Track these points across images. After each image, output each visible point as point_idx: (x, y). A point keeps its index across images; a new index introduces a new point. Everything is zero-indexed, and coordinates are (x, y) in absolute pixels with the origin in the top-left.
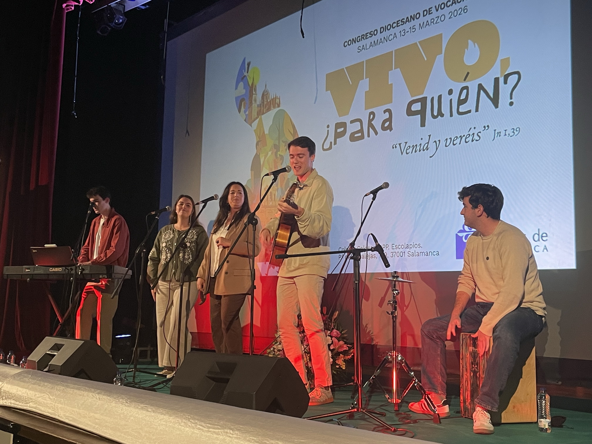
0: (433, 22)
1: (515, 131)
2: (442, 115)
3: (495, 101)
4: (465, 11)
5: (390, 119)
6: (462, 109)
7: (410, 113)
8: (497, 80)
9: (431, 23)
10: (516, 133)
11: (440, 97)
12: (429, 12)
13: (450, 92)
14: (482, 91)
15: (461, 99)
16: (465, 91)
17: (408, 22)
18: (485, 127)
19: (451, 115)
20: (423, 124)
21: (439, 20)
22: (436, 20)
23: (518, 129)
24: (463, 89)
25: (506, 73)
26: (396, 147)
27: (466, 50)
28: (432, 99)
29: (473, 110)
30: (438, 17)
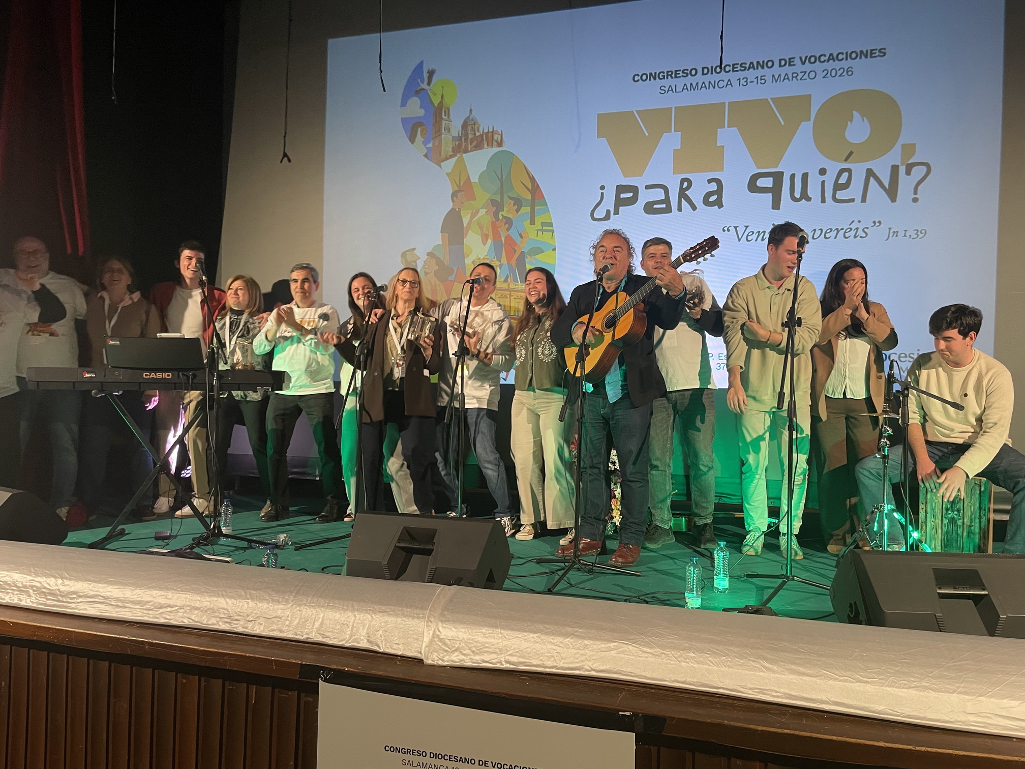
0: (796, 77)
1: (919, 233)
2: (809, 199)
3: (892, 192)
4: (850, 73)
5: (719, 192)
6: (840, 195)
7: (753, 187)
8: (895, 169)
9: (793, 77)
10: (921, 235)
11: (805, 177)
12: (790, 62)
13: (823, 172)
14: (872, 179)
15: (839, 182)
16: (846, 175)
17: (751, 70)
18: (874, 222)
19: (823, 201)
20: (776, 205)
21: (806, 76)
22: (801, 75)
23: (923, 231)
24: (842, 171)
25: (909, 162)
26: (728, 230)
27: (849, 123)
28: (793, 177)
29: (858, 199)
30: (806, 72)
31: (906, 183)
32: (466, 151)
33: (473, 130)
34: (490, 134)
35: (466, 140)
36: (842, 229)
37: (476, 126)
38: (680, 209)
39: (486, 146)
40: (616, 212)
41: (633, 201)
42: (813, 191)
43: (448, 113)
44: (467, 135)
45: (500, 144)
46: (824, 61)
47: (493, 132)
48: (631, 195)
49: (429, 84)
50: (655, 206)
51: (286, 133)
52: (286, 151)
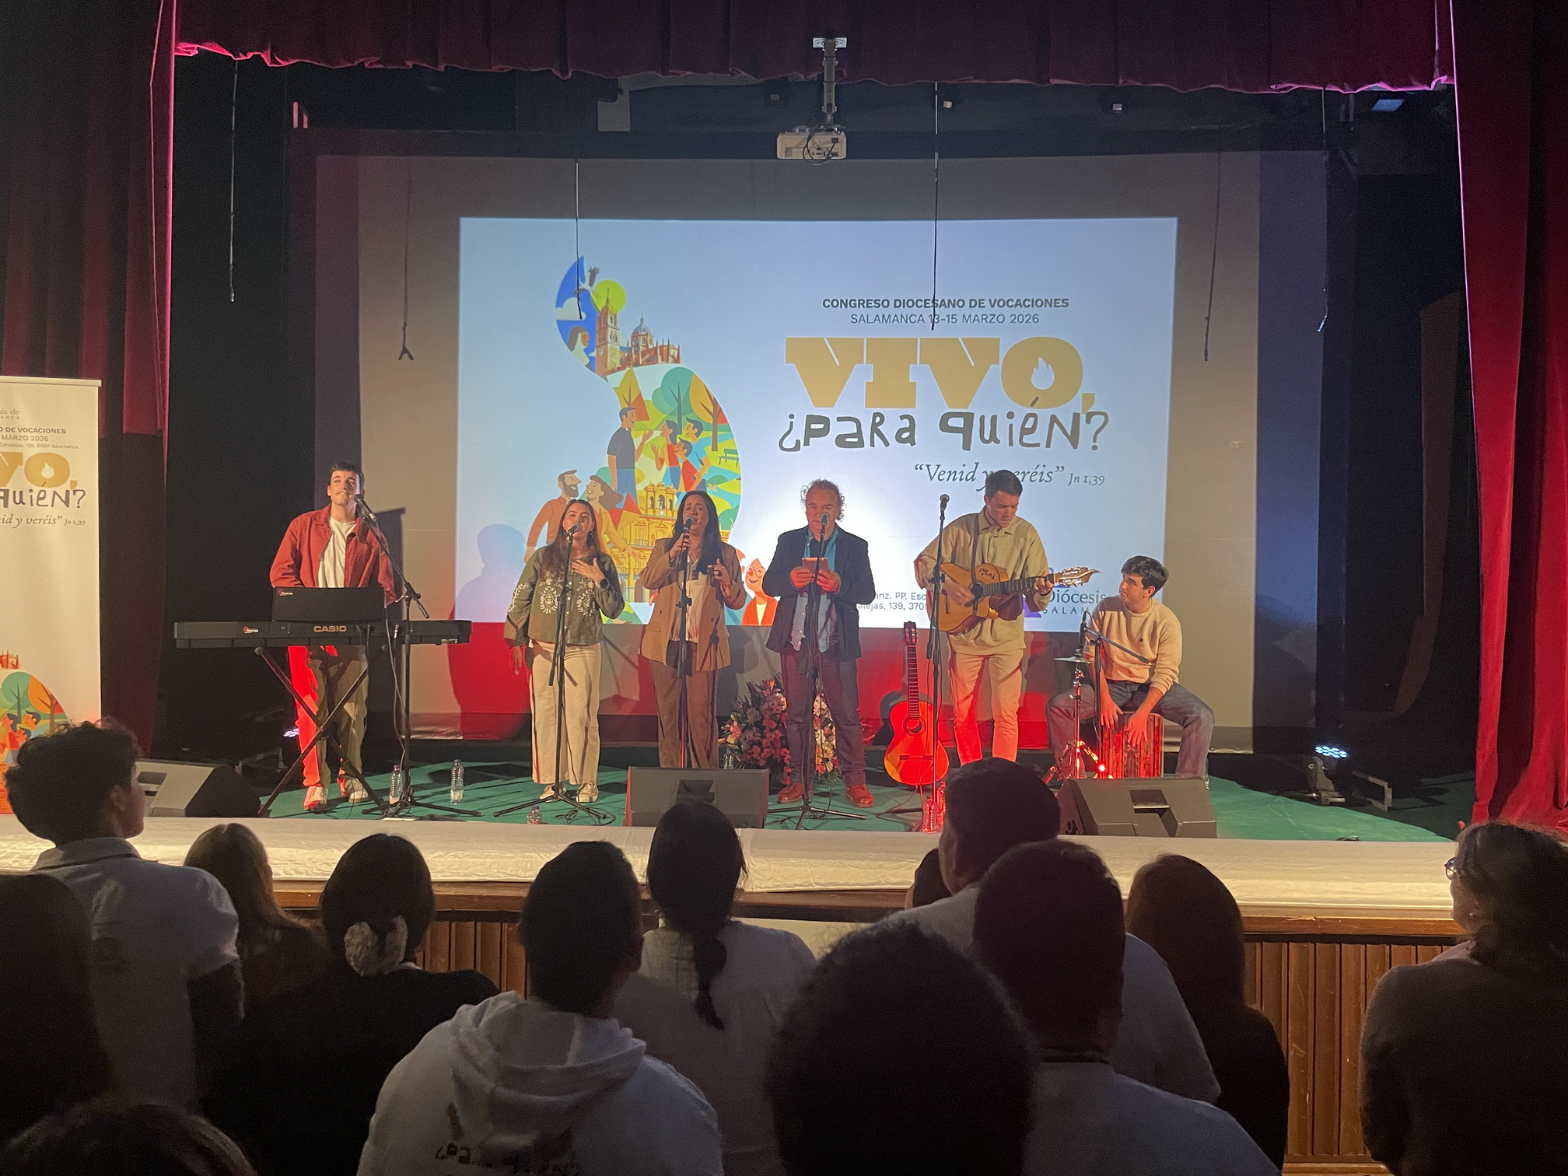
0: (985, 319)
1: (1098, 480)
2: (997, 442)
3: (1074, 439)
4: (1036, 320)
5: (912, 429)
6: (1027, 439)
7: (944, 426)
8: (1076, 416)
9: (982, 319)
10: (1099, 482)
11: (994, 419)
12: (980, 303)
13: (1010, 415)
14: (1055, 425)
15: (1026, 427)
16: (1032, 420)
17: (943, 307)
18: (1058, 467)
19: (1011, 444)
20: (967, 446)
21: (995, 320)
22: (990, 318)
23: (1102, 478)
24: (1028, 416)
25: (1089, 411)
26: (921, 469)
27: (1035, 369)
28: (982, 419)
29: (1043, 444)
30: (995, 315)
31: (1086, 431)
32: (637, 364)
33: (645, 341)
34: (665, 348)
35: (637, 352)
36: (1029, 472)
37: (649, 338)
38: (872, 444)
39: (660, 361)
40: (807, 443)
41: (824, 432)
42: (1002, 434)
43: (614, 319)
44: (637, 346)
45: (677, 361)
46: (1012, 306)
47: (668, 346)
48: (822, 426)
49: (591, 284)
50: (847, 440)
51: (405, 324)
52: (406, 346)
